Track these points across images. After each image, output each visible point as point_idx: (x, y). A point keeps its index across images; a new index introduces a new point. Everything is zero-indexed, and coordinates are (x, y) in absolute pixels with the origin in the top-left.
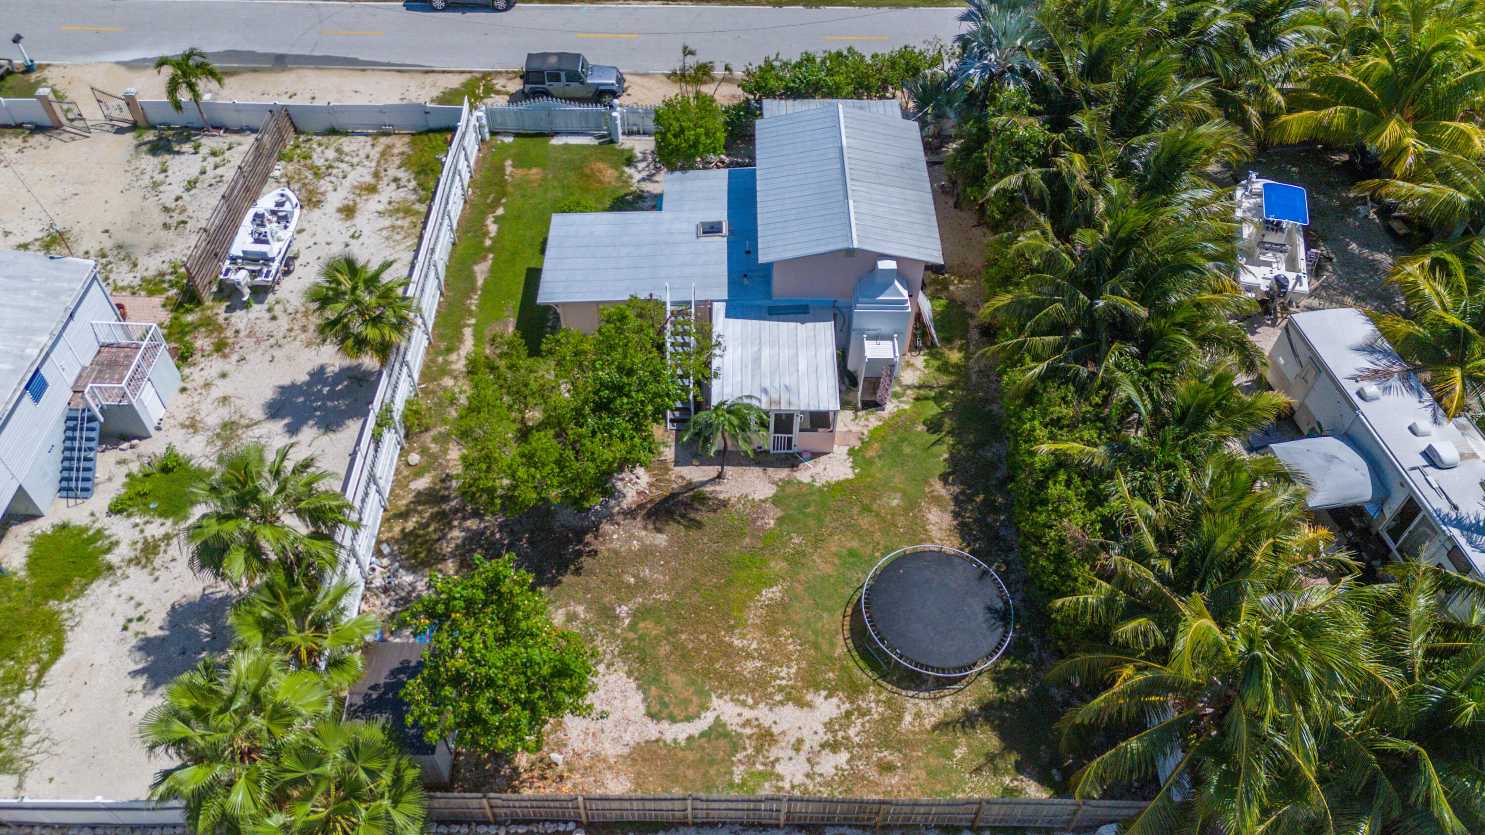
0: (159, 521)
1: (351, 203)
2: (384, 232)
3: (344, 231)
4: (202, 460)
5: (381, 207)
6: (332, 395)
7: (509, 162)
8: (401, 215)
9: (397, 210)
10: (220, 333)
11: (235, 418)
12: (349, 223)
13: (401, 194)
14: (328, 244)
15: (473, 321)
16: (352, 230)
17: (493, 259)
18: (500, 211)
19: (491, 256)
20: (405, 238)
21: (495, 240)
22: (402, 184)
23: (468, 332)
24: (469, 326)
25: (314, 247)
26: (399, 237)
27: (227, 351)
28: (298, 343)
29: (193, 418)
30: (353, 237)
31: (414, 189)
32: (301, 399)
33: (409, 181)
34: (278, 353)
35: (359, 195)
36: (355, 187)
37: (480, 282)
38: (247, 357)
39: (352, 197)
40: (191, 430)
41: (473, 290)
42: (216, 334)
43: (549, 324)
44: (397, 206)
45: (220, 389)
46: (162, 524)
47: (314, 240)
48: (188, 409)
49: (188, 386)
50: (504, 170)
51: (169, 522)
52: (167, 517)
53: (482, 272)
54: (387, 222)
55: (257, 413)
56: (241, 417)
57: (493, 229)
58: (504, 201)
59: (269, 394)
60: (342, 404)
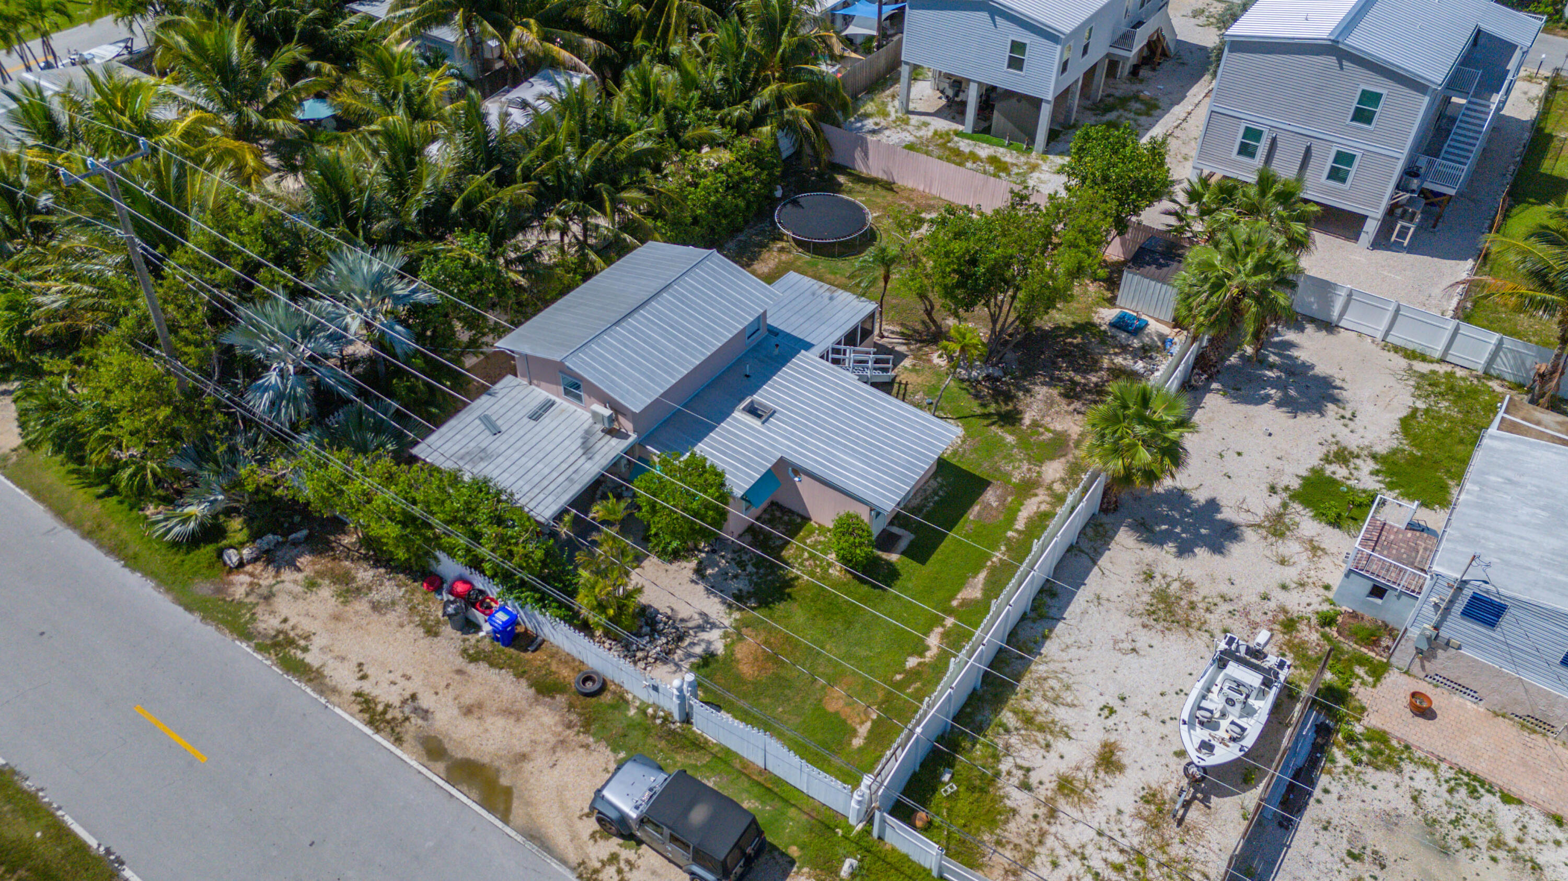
0: (1337, 477)
1: (1102, 774)
2: (1069, 700)
3: (1122, 726)
4: (1303, 512)
5: (1061, 745)
6: (1173, 523)
7: (857, 742)
8: (1039, 719)
9: (1042, 729)
10: (1289, 641)
11: (1271, 539)
12: (1112, 738)
13: (1029, 755)
14: (1145, 714)
15: (1010, 534)
16: (1110, 723)
17: (953, 597)
18: (912, 662)
19: (955, 603)
20: (1045, 679)
21: (939, 621)
22: (1020, 773)
23: (1020, 525)
24: (1017, 531)
25: (1167, 718)
26: (1052, 682)
27: (1282, 617)
28: (1203, 592)
29: (1314, 556)
30: (1112, 711)
31: (1008, 754)
32: (1203, 531)
33: (1009, 773)
34: (1225, 588)
35: (1086, 784)
36: (1088, 801)
37: (982, 576)
38: (1258, 599)
39: (1098, 786)
40: (1316, 544)
41: (993, 571)
42: (1297, 641)
43: (936, 498)
44: (1040, 736)
45: (1290, 574)
46: (1334, 473)
47: (1164, 730)
48: (1320, 566)
49: (1322, 591)
50: (871, 731)
51: (1328, 473)
52: (1330, 477)
53: (974, 587)
54: (1061, 714)
55: (1250, 535)
56: (1266, 538)
57: (934, 641)
58: (899, 677)
59: (1235, 549)
60: (1165, 509)
